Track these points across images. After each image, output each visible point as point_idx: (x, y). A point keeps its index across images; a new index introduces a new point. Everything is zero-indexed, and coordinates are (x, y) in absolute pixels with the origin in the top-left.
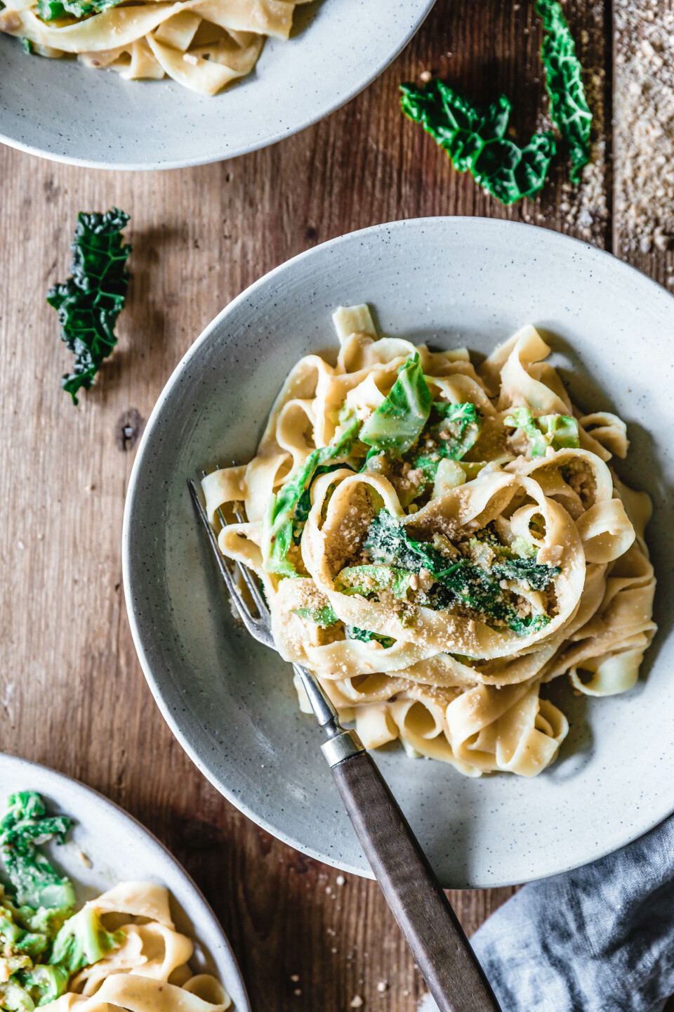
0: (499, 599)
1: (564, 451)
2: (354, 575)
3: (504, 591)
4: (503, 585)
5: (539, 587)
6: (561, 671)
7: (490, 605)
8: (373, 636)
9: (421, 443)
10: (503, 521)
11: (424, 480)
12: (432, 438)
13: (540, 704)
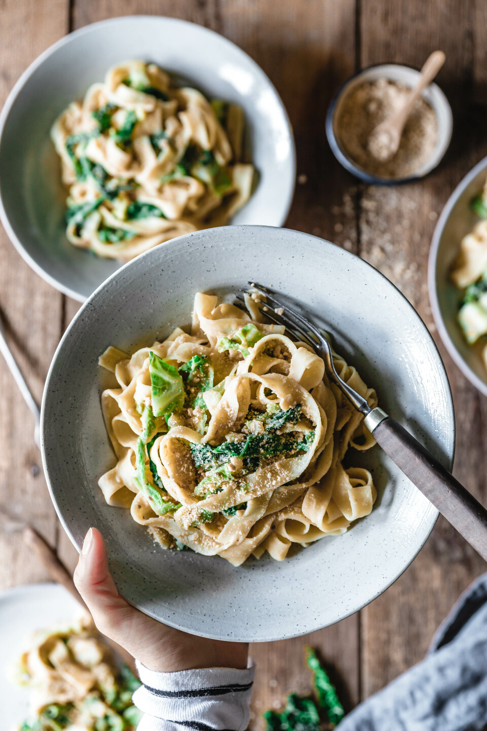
0: (283, 441)
1: (258, 345)
2: (202, 488)
3: (282, 435)
4: (278, 433)
5: (297, 420)
6: (345, 448)
7: (281, 448)
8: (236, 508)
9: (188, 393)
10: (254, 402)
11: (203, 411)
12: (191, 387)
13: (347, 474)
